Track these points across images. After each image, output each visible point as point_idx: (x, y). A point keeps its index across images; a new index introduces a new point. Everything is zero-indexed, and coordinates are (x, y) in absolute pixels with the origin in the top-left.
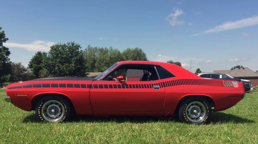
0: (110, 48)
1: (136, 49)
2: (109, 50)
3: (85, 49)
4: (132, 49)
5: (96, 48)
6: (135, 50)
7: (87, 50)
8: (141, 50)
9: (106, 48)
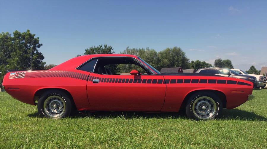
0: (147, 48)
1: (175, 48)
2: (146, 51)
3: (124, 51)
4: (171, 49)
5: (134, 49)
6: (173, 49)
7: (126, 51)
8: (180, 50)
9: (143, 49)
